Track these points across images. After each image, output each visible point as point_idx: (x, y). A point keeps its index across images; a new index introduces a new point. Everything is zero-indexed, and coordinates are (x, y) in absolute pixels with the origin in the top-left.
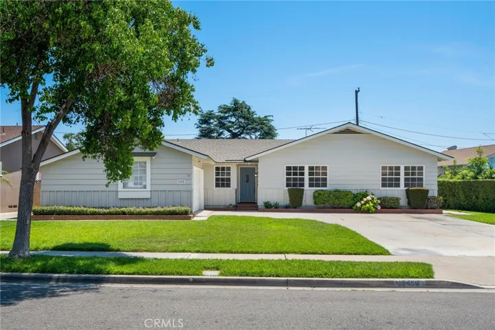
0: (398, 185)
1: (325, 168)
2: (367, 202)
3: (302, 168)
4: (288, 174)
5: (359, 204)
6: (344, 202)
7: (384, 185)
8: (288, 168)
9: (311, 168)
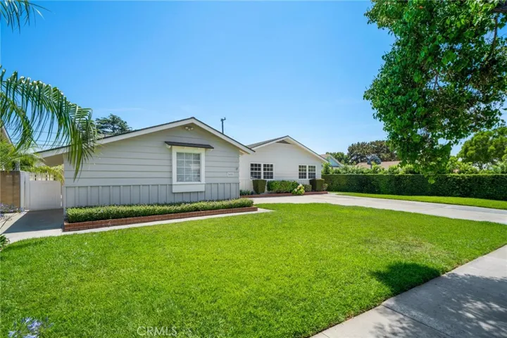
0: (305, 177)
1: (272, 166)
2: (300, 188)
3: (260, 165)
4: (252, 169)
5: (296, 190)
6: (288, 189)
7: (300, 178)
8: (252, 165)
9: (265, 165)
